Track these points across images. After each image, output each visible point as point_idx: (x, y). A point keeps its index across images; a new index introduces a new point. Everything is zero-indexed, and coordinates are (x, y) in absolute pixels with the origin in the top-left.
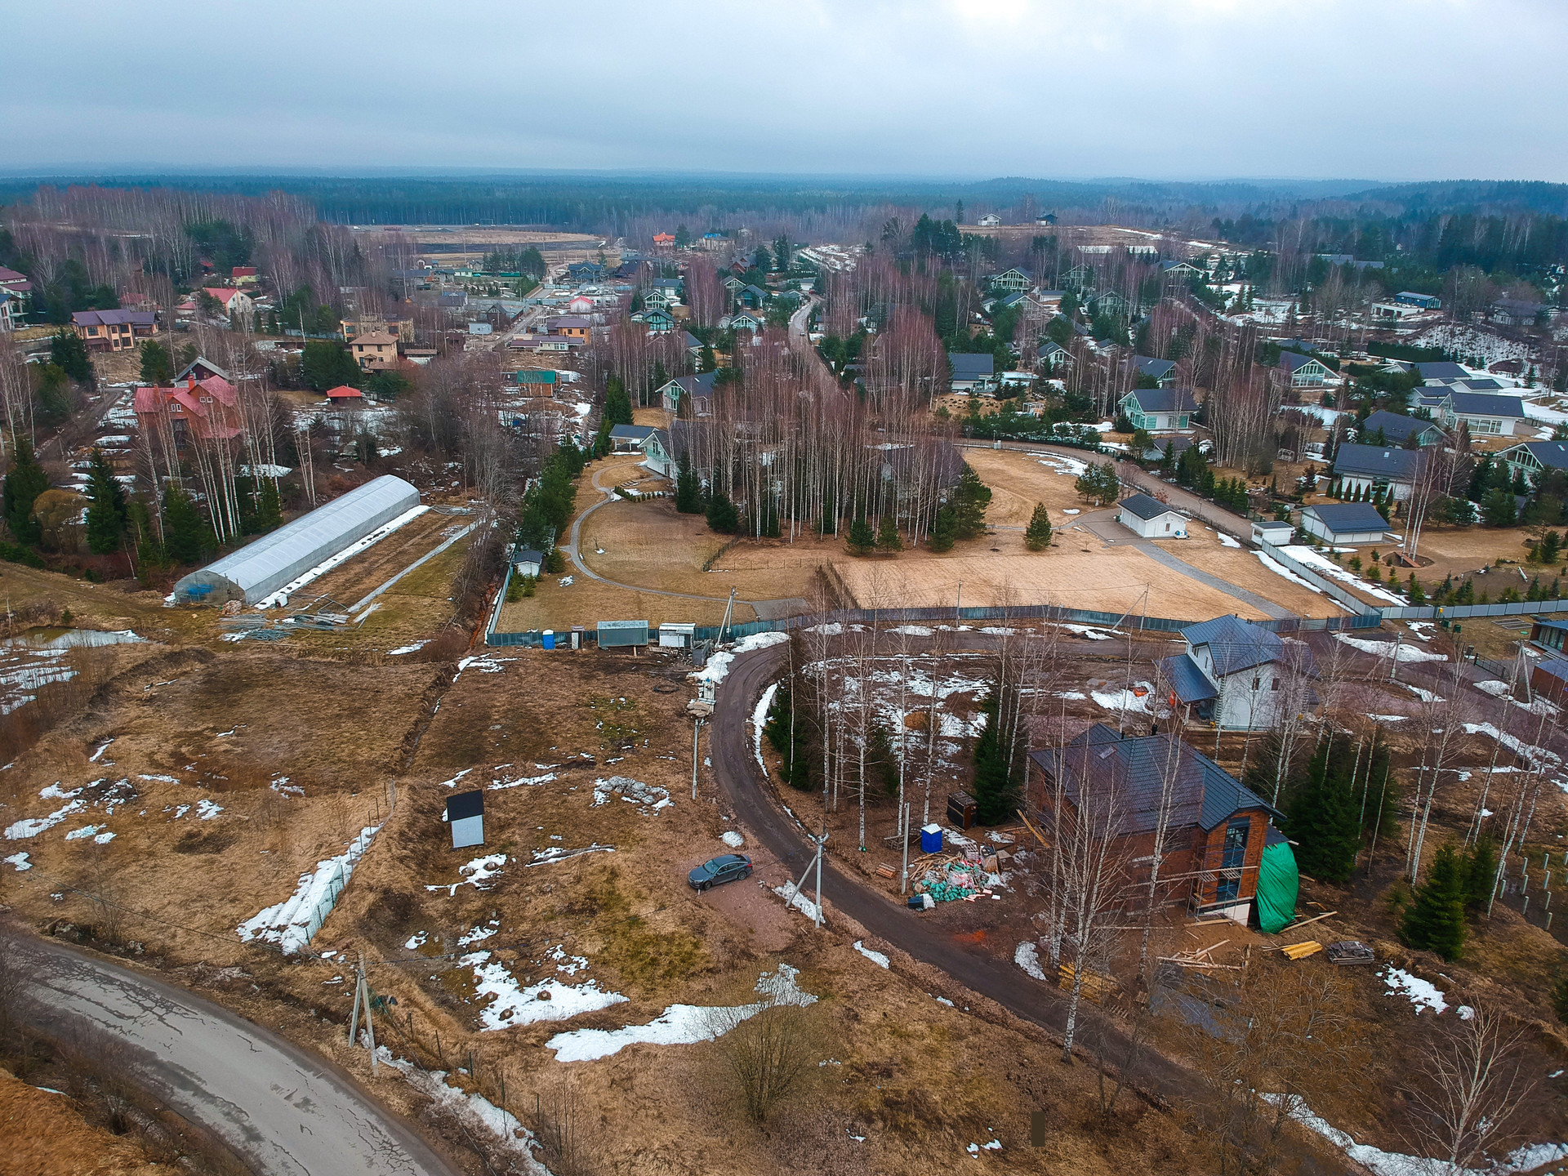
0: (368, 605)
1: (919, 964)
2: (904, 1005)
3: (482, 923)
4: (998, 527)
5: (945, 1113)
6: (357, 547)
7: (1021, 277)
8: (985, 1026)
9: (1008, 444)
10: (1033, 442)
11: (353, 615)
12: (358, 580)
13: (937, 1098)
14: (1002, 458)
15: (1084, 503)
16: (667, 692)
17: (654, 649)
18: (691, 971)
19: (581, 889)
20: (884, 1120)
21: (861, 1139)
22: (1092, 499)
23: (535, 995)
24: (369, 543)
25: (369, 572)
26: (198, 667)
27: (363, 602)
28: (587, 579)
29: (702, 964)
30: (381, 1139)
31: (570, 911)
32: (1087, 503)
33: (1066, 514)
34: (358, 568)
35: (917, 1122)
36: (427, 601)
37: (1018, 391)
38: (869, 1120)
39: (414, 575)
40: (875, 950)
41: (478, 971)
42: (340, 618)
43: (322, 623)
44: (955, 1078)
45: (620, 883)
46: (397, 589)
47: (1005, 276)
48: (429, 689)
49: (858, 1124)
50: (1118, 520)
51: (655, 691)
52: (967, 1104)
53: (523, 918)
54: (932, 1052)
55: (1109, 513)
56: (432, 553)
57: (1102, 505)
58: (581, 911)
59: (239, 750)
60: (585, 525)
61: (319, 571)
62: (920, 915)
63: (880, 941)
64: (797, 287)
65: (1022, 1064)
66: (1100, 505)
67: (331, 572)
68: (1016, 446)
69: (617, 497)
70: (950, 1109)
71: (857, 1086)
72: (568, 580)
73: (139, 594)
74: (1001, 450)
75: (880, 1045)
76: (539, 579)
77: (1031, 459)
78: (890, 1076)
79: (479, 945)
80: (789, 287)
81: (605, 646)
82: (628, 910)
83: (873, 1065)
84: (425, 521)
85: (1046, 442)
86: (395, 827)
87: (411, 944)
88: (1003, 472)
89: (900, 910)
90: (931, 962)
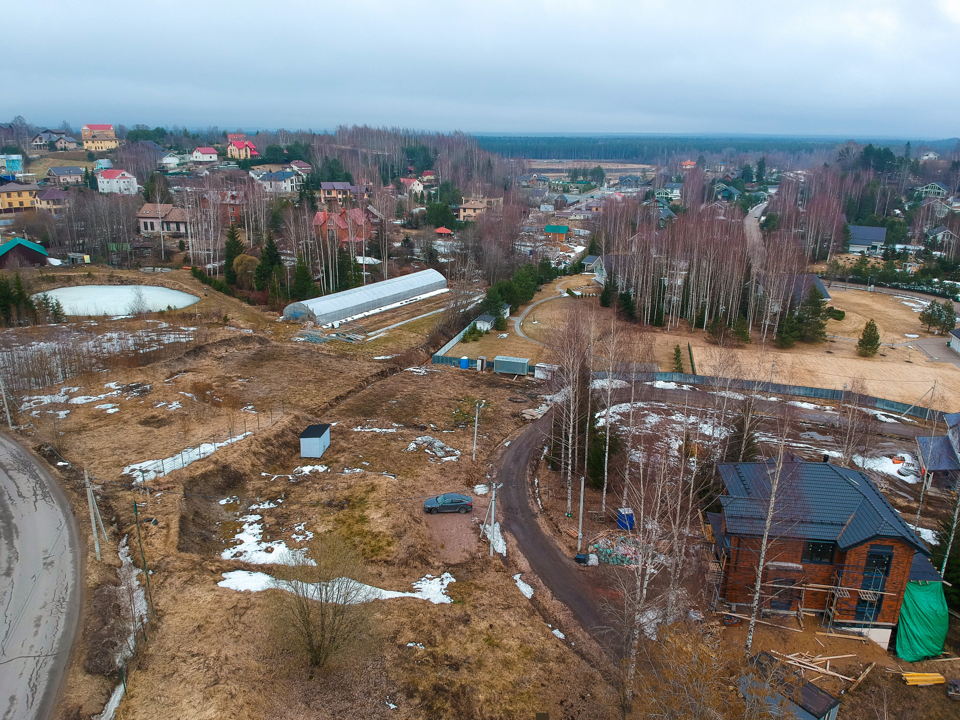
0: (380, 333)
1: (555, 601)
2: (514, 624)
3: (272, 500)
4: (839, 338)
5: (481, 711)
6: (398, 304)
7: (939, 189)
8: (574, 658)
9: (879, 289)
10: (903, 289)
11: (368, 337)
12: (385, 320)
13: (481, 697)
14: (872, 297)
15: (925, 332)
16: (516, 402)
17: (529, 378)
18: (373, 559)
19: (346, 493)
20: (423, 699)
21: (392, 706)
22: (932, 329)
23: (264, 548)
24: (405, 303)
25: (393, 318)
26: (258, 346)
27: (379, 331)
28: (518, 337)
29: (384, 556)
30: (64, 595)
31: (329, 504)
32: (928, 332)
33: (906, 337)
34: (389, 315)
35: (450, 710)
36: (414, 335)
37: (903, 256)
38: (410, 695)
39: (415, 322)
40: (528, 583)
41: (245, 526)
42: (360, 337)
43: (349, 339)
44: (511, 688)
45: (372, 495)
46: (401, 328)
47: (927, 188)
48: (372, 376)
49: (399, 695)
50: (949, 345)
51: (509, 400)
52: (506, 711)
53: (298, 502)
54: (507, 664)
55: (944, 340)
56: (434, 312)
57: (941, 335)
58: (335, 506)
59: (241, 388)
60: (536, 307)
61: (367, 314)
62: (581, 568)
63: (535, 578)
64: (766, 190)
65: (583, 697)
66: (938, 334)
67: (373, 315)
68: (885, 291)
69: (566, 295)
70: (486, 709)
71: (424, 668)
72: (505, 335)
73: (267, 313)
74: (874, 292)
75: (468, 645)
76: (487, 332)
77: (896, 301)
78: (457, 669)
79: (258, 511)
80: (759, 190)
81: (498, 371)
82: (363, 512)
83: (447, 657)
84: (443, 296)
85: (914, 291)
86: (265, 435)
87: (223, 502)
88: (867, 306)
89: (567, 561)
90: (564, 602)
